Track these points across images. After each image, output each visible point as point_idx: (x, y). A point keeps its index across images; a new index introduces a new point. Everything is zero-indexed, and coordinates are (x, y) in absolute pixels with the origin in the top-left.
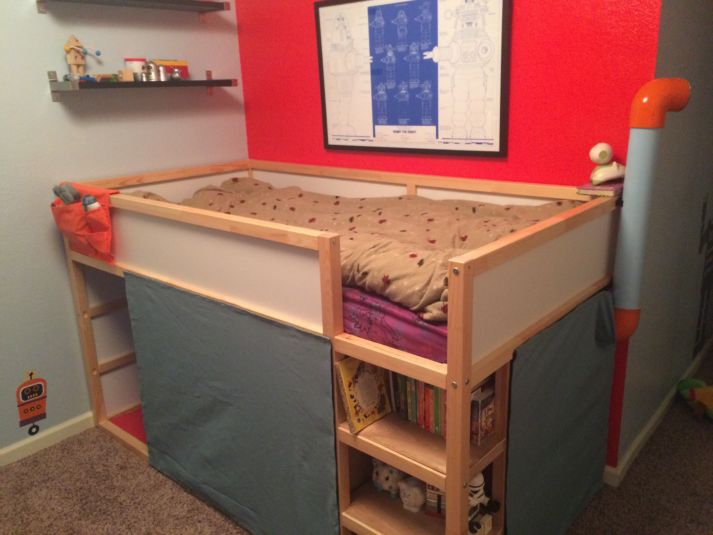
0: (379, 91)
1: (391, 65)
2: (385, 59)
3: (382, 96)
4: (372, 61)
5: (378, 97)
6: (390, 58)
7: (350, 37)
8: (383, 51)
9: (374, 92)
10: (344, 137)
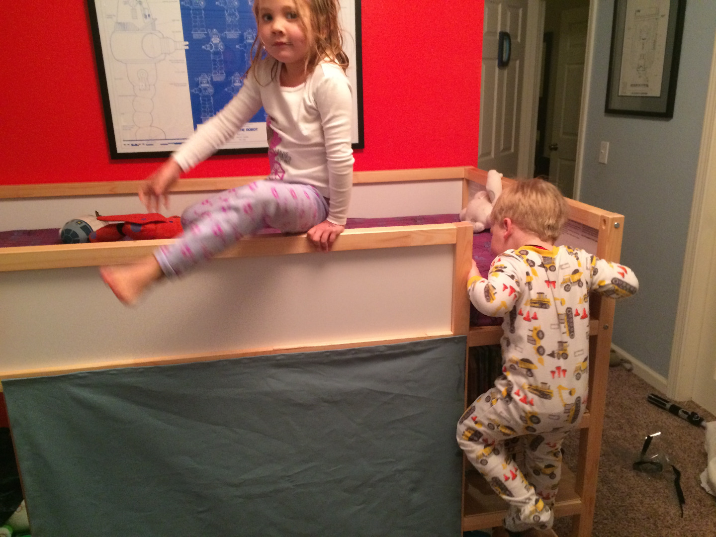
0: (201, 83)
1: (217, 53)
2: (208, 45)
3: (205, 89)
4: (187, 48)
5: (200, 90)
6: (216, 45)
7: (149, 16)
8: (205, 37)
9: (193, 84)
10: (145, 142)
